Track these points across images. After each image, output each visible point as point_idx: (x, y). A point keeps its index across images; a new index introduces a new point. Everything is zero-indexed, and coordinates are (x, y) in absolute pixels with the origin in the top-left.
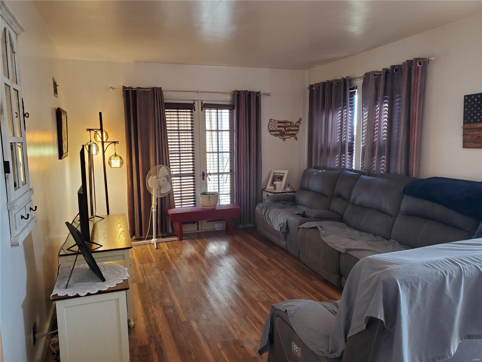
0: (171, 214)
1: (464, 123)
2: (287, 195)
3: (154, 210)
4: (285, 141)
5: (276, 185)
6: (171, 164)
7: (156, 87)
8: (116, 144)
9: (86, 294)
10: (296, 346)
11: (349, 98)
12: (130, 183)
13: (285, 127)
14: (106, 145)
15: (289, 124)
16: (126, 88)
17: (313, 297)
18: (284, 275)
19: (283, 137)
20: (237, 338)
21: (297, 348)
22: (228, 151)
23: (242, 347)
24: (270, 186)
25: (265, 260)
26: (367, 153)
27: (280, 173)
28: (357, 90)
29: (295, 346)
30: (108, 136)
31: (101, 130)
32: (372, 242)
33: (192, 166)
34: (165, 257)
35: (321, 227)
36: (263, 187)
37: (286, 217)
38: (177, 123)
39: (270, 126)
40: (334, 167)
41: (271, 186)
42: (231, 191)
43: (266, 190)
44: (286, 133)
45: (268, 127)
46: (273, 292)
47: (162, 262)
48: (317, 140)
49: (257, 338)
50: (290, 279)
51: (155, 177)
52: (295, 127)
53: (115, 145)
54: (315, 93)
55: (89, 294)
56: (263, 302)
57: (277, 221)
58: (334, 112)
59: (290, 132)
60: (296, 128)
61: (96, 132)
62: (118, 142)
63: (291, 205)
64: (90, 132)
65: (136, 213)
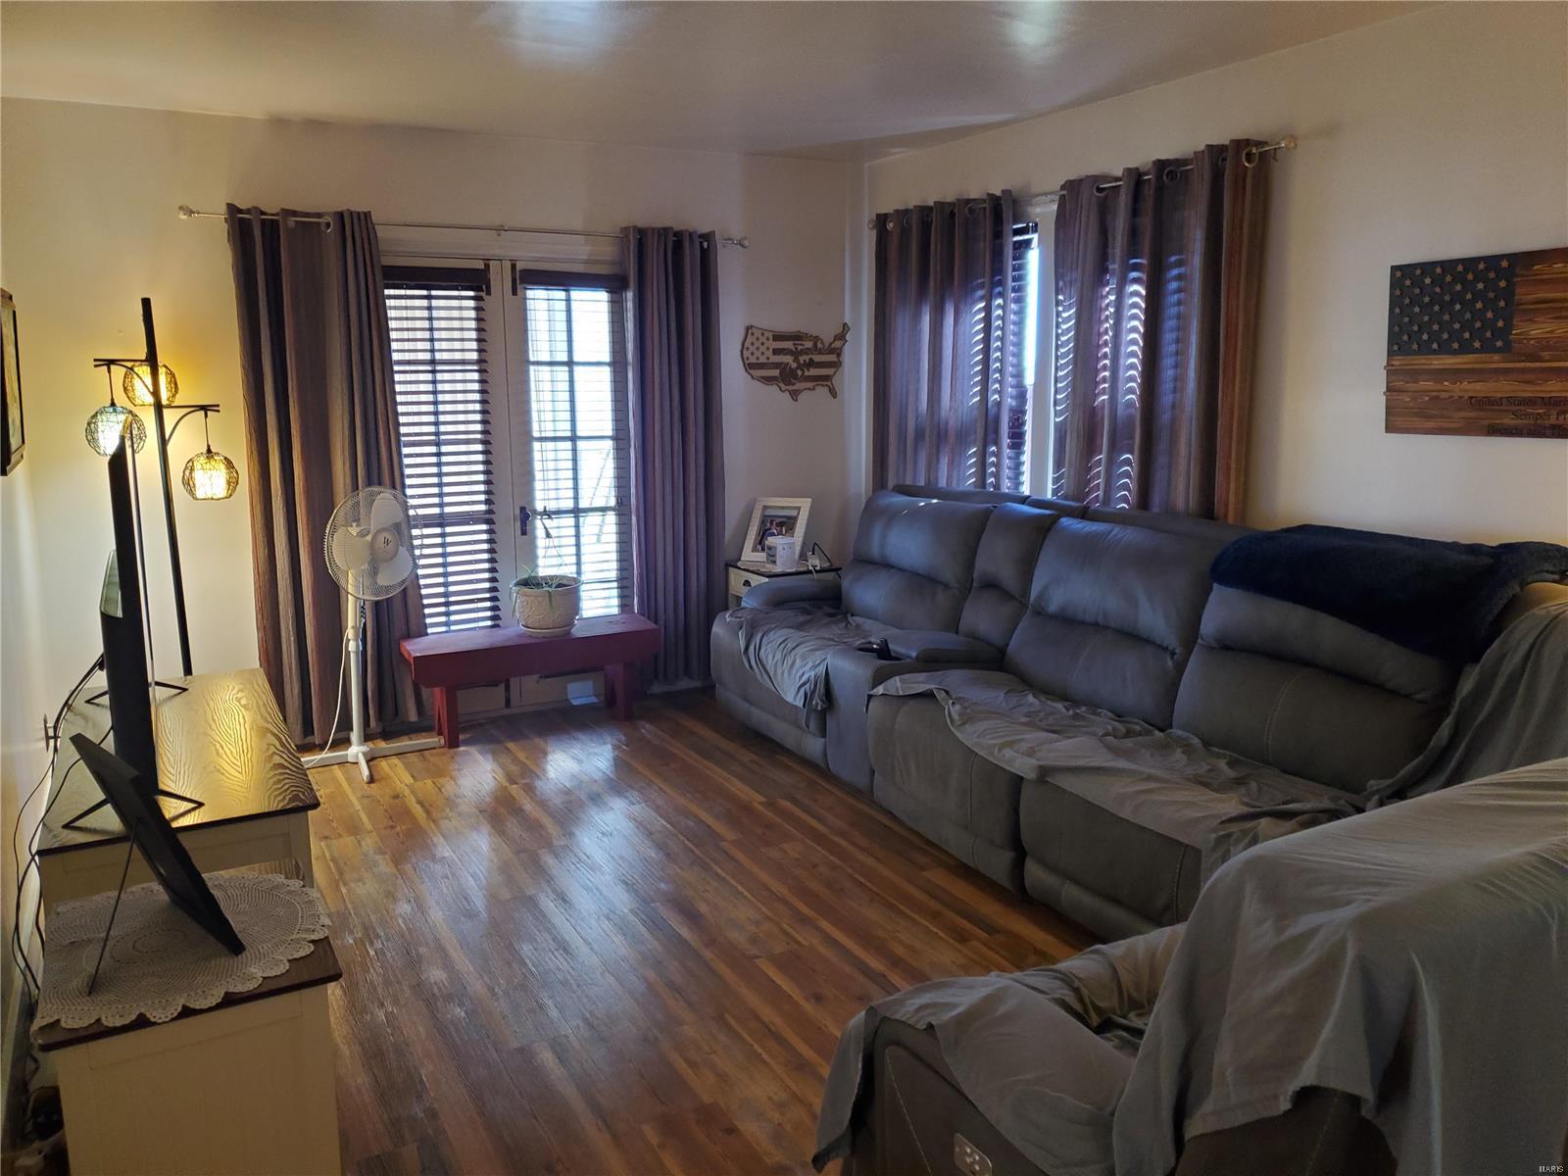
0: (415, 658)
1: (1391, 353)
2: (812, 580)
3: (352, 646)
4: (796, 400)
5: (775, 548)
6: (408, 481)
7: (352, 209)
8: (209, 413)
9: (176, 1014)
10: (972, 1149)
11: (1011, 260)
12: (263, 552)
13: (796, 354)
14: (170, 418)
15: (809, 344)
16: (240, 211)
17: (935, 930)
18: (827, 854)
19: (790, 388)
20: (706, 1099)
21: (977, 1158)
22: (610, 433)
23: (731, 1131)
24: (754, 550)
25: (756, 805)
26: (1071, 444)
27: (783, 508)
28: (1035, 237)
29: (969, 1150)
30: (176, 384)
31: (152, 360)
32: (1115, 737)
33: (482, 488)
34: (407, 812)
35: (947, 692)
36: (729, 555)
37: (824, 660)
38: (428, 337)
39: (748, 349)
40: (961, 488)
41: (758, 551)
42: (621, 569)
43: (739, 564)
44: (799, 372)
45: (742, 351)
46: (803, 920)
47: (398, 828)
48: (904, 401)
49: (776, 1093)
50: (849, 870)
51: (354, 530)
52: (829, 353)
53: (206, 416)
54: (894, 244)
55: (187, 1012)
56: (773, 959)
57: (794, 671)
58: (962, 306)
59: (813, 372)
60: (832, 358)
61: (132, 369)
62: (218, 406)
63: (830, 615)
64: (109, 371)
65: (289, 657)
